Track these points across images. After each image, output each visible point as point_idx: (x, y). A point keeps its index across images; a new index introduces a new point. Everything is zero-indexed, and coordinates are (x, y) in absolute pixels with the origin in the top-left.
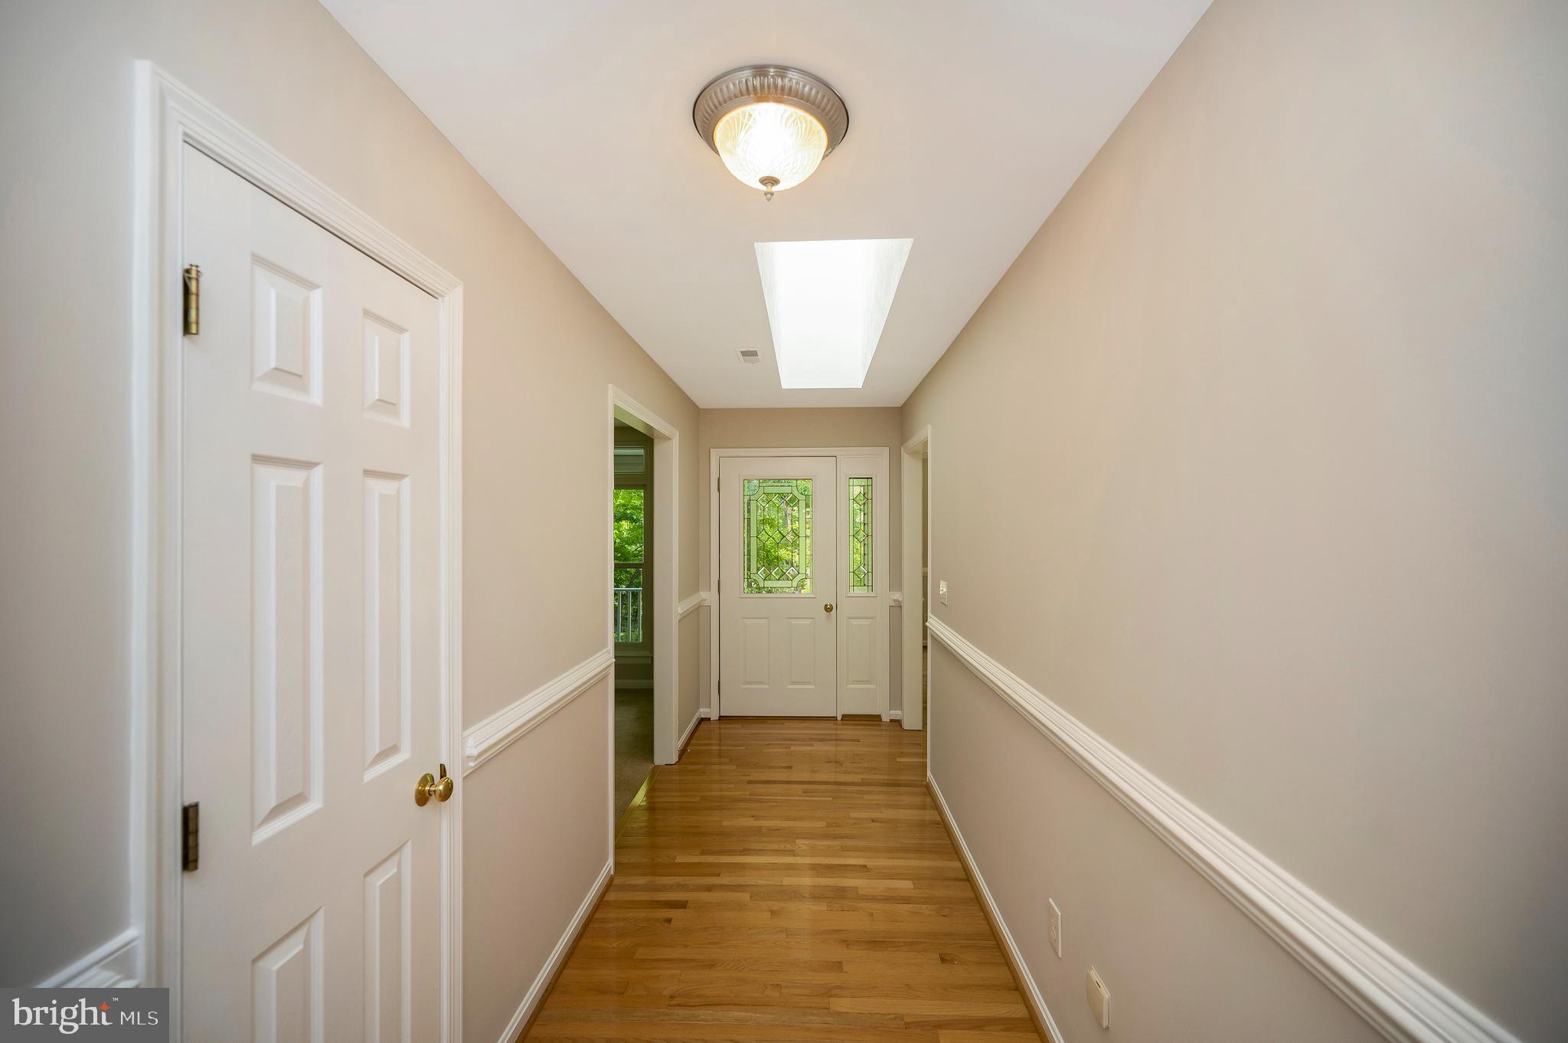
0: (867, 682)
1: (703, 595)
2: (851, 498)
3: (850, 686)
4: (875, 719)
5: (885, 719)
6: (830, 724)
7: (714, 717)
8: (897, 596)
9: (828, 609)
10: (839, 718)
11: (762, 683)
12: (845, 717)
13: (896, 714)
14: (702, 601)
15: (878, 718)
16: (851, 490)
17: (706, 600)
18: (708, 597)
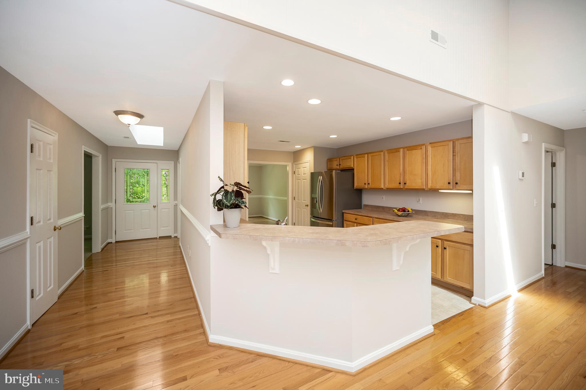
0: (167, 227)
1: (109, 204)
2: (162, 175)
3: (162, 228)
4: (169, 237)
5: (173, 236)
6: (155, 240)
7: (114, 241)
8: (176, 202)
9: (154, 207)
10: (158, 238)
11: (131, 230)
12: (160, 237)
13: (176, 235)
14: (109, 206)
15: (171, 236)
16: (162, 173)
17: (110, 206)
18: (112, 205)
